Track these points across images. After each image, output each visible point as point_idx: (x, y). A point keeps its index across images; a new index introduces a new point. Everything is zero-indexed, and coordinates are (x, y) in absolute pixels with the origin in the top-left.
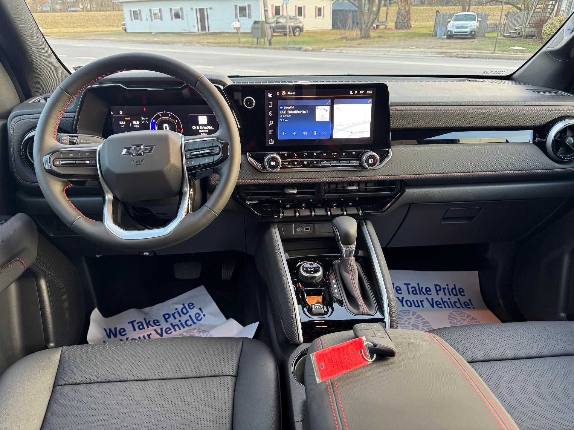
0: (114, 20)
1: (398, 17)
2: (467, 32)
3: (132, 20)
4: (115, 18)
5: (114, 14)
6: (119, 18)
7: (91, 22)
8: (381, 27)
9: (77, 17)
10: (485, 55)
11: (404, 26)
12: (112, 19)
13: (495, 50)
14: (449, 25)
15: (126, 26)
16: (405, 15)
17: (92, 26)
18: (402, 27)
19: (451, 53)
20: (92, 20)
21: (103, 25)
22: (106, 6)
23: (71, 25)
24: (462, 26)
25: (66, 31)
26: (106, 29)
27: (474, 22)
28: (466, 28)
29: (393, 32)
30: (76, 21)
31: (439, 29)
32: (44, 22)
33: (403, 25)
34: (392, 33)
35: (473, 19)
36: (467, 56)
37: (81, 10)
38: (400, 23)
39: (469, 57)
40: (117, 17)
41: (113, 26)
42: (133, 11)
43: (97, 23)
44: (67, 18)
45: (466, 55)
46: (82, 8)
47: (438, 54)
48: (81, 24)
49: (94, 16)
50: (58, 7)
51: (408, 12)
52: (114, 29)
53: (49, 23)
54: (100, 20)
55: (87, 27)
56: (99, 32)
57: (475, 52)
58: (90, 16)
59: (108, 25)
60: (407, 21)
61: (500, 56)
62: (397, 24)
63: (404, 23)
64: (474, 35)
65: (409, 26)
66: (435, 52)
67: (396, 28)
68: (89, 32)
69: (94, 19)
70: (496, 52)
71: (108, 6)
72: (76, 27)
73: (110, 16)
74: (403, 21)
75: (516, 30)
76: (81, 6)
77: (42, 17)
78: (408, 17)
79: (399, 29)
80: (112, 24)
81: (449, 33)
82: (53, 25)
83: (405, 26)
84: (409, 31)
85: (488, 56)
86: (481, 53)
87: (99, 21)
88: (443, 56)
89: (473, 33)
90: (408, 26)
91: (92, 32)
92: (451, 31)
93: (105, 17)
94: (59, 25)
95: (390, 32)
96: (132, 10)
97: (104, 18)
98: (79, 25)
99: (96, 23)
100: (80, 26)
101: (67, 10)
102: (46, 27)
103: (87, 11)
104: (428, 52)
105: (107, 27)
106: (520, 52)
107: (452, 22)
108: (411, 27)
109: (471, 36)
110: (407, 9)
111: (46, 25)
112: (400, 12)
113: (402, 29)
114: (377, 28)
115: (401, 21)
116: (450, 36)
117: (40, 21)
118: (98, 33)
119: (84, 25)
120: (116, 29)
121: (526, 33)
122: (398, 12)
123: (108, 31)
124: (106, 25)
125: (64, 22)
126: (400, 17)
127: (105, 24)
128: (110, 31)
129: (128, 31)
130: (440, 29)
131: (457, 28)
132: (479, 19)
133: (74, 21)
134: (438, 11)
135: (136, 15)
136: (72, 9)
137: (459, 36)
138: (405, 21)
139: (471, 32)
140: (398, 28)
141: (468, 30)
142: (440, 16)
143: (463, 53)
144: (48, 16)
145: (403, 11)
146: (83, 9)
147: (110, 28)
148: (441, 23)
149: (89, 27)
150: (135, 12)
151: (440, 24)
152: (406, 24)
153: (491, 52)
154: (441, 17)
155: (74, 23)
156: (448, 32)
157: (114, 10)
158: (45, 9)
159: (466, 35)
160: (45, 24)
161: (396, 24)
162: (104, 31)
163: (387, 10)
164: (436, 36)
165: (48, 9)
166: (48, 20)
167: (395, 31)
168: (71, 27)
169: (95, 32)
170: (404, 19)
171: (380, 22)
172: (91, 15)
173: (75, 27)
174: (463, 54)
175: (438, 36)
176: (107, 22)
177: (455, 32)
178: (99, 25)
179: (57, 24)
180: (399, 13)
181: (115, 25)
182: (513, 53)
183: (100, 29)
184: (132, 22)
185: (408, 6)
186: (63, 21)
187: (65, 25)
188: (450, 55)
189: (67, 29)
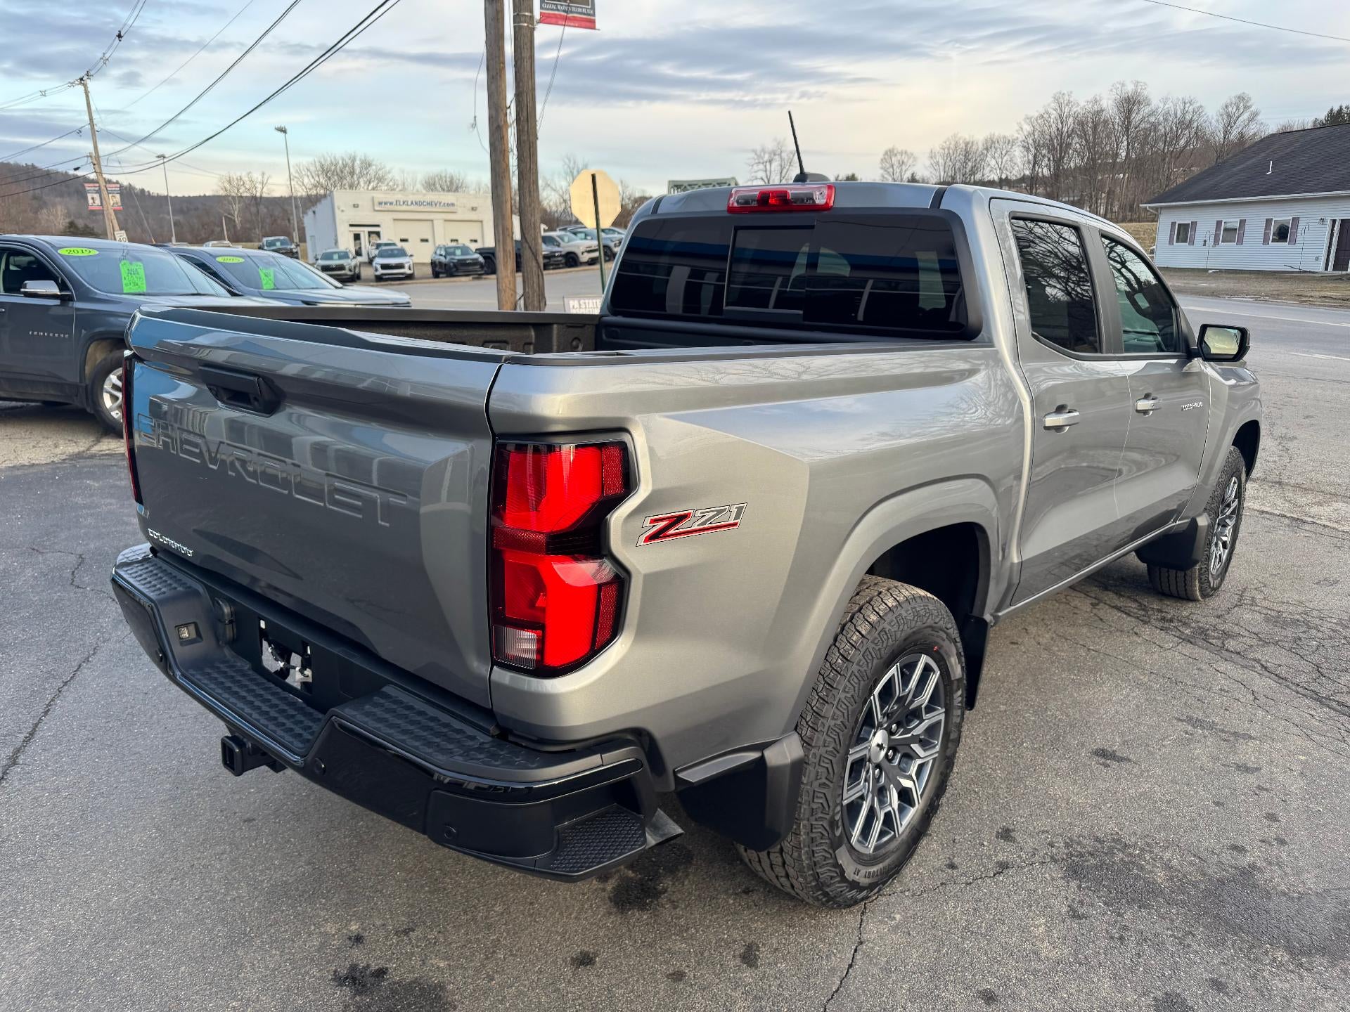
3: (1171, 242)
42: (1179, 225)
96: (1178, 222)
135: (1183, 233)
150: (1182, 227)
184: (1172, 247)
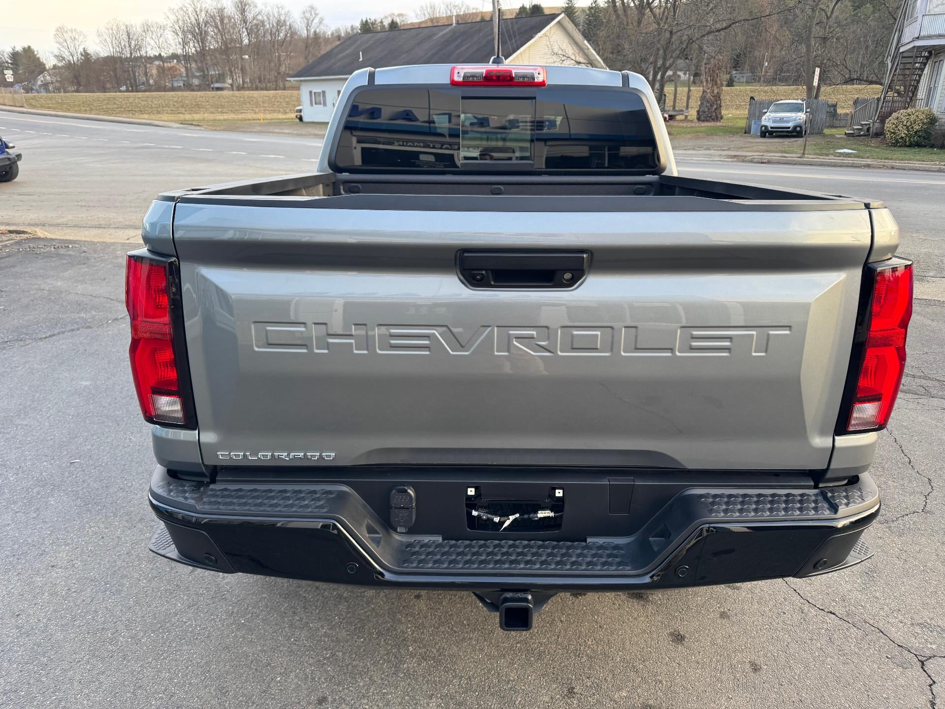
0: (281, 102)
1: (702, 103)
2: (789, 128)
3: (311, 104)
4: (281, 100)
5: (280, 94)
6: (287, 100)
7: (248, 106)
8: (678, 117)
9: (228, 98)
10: (790, 160)
11: (711, 117)
12: (277, 102)
13: (804, 154)
14: (764, 118)
15: (302, 114)
16: (713, 100)
17: (249, 111)
18: (708, 118)
19: (745, 156)
20: (249, 102)
21: (264, 110)
22: (266, 81)
23: (220, 110)
24: (781, 120)
25: (213, 118)
26: (269, 116)
27: (800, 114)
28: (788, 122)
29: (693, 125)
30: (226, 104)
31: (753, 123)
32: (181, 104)
33: (710, 115)
34: (692, 127)
35: (801, 110)
36: (765, 161)
37: (230, 86)
38: (704, 112)
39: (769, 162)
40: (285, 99)
41: (279, 111)
42: (315, 93)
43: (256, 107)
44: (214, 99)
45: (765, 159)
46: (230, 83)
47: (728, 158)
48: (234, 108)
49: (252, 97)
50: (196, 82)
51: (718, 97)
52: (281, 116)
53: (187, 106)
54: (260, 103)
55: (242, 113)
56: (260, 120)
57: (776, 156)
58: (246, 97)
59: (272, 110)
60: (716, 109)
61: (809, 161)
62: (701, 114)
63: (712, 113)
64: (801, 132)
65: (719, 116)
66: (725, 155)
67: (699, 119)
68: (246, 120)
69: (253, 101)
70: (806, 156)
71: (269, 82)
72: (226, 113)
73: (275, 97)
74: (709, 109)
75: (862, 125)
76: (230, 81)
77: (179, 98)
78: (716, 104)
79: (703, 121)
80: (277, 109)
81: (764, 128)
82: (194, 109)
83: (713, 117)
84: (718, 124)
85: (794, 160)
86: (785, 157)
87: (258, 104)
88: (735, 160)
89: (798, 129)
90: (717, 116)
91: (249, 120)
92: (766, 127)
93: (267, 98)
94: (202, 109)
95: (689, 126)
96: (313, 91)
97: (266, 100)
98: (230, 109)
99: (254, 106)
100: (231, 111)
101: (210, 88)
102: (184, 112)
103: (239, 89)
104: (715, 155)
105: (270, 113)
106: (843, 157)
107: (768, 114)
108: (722, 118)
109: (796, 133)
110: (716, 92)
111: (183, 109)
112: (705, 97)
113: (707, 121)
114: (669, 119)
115: (707, 110)
116: (766, 133)
117: (175, 104)
118: (258, 121)
119: (237, 110)
120: (284, 117)
121: (874, 131)
122: (701, 97)
123: (272, 119)
124: (268, 110)
125: (209, 105)
126: (705, 103)
127: (268, 108)
128: (274, 119)
129: (305, 119)
130: (755, 123)
131: (774, 121)
132: (808, 110)
133: (223, 104)
134: (752, 98)
135: (318, 98)
136: (217, 85)
137: (778, 134)
138: (713, 110)
139: (795, 127)
140: (701, 119)
141: (791, 125)
142: (756, 104)
143: (760, 157)
144: (187, 97)
145: (709, 95)
146: (232, 85)
147: (275, 116)
148: (757, 115)
149: (245, 113)
150: (317, 94)
151: (755, 115)
152: (714, 114)
153: (799, 155)
154: (758, 105)
155: (224, 107)
156: (762, 127)
157: (278, 88)
158: (176, 84)
159: (787, 132)
160: (182, 106)
161: (698, 114)
162: (267, 119)
163: (688, 93)
164: (749, 133)
165: (181, 84)
166: (187, 102)
167: (697, 124)
168: (219, 113)
169: (254, 120)
170: (712, 106)
171: (676, 111)
172: (248, 96)
173: (223, 113)
174: (761, 159)
175: (752, 133)
176: (270, 105)
177: (771, 128)
178: (259, 110)
179: (199, 107)
180: (703, 98)
181: (281, 110)
182: (833, 158)
183: (261, 116)
184: (312, 108)
185: (718, 88)
186: (208, 103)
187: (210, 110)
188: (743, 160)
189: (213, 115)
